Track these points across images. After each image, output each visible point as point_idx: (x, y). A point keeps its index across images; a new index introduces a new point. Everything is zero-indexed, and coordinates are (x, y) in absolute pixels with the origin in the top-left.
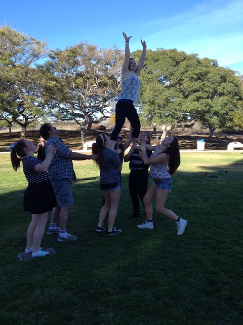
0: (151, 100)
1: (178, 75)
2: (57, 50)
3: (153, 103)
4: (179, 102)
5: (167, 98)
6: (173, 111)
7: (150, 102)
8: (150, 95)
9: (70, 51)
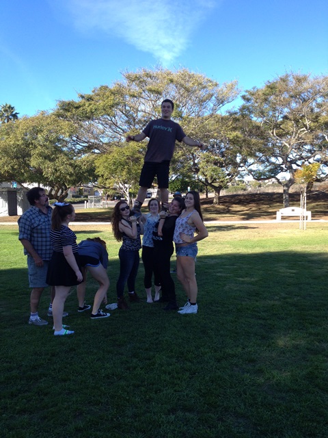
2: (254, 88)
9: (268, 87)
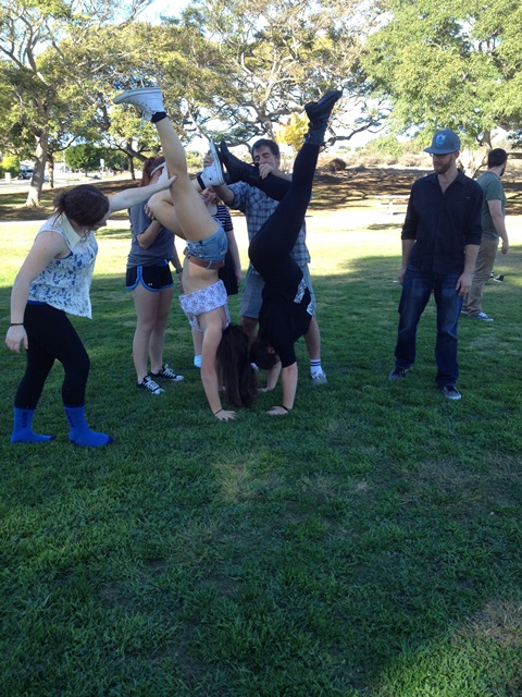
0: (411, 87)
1: (490, 17)
3: (415, 95)
4: (486, 91)
5: (454, 80)
6: (470, 114)
7: (408, 91)
8: (410, 73)
